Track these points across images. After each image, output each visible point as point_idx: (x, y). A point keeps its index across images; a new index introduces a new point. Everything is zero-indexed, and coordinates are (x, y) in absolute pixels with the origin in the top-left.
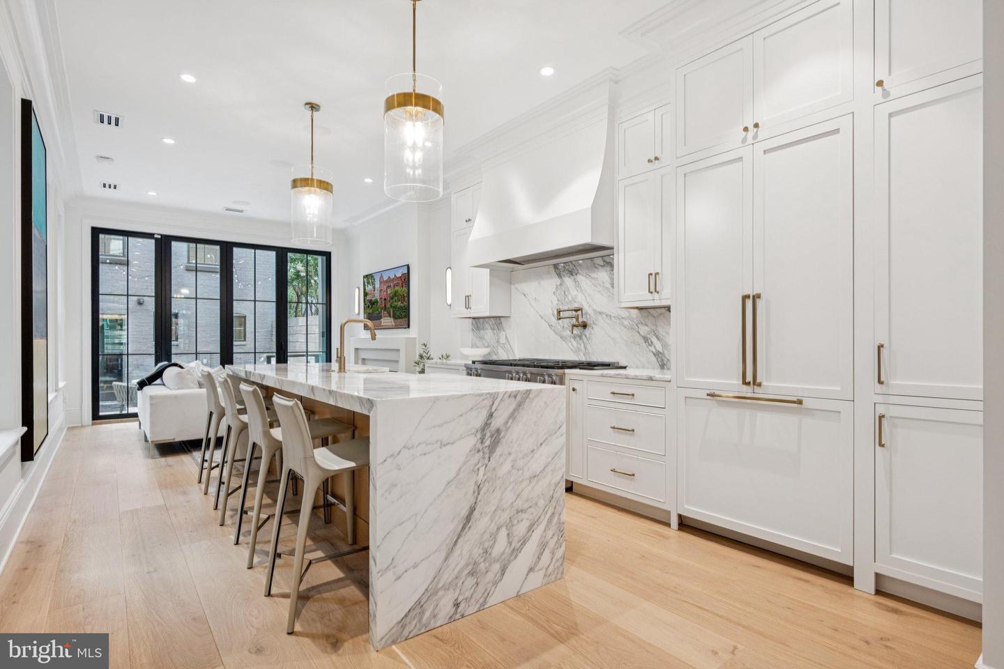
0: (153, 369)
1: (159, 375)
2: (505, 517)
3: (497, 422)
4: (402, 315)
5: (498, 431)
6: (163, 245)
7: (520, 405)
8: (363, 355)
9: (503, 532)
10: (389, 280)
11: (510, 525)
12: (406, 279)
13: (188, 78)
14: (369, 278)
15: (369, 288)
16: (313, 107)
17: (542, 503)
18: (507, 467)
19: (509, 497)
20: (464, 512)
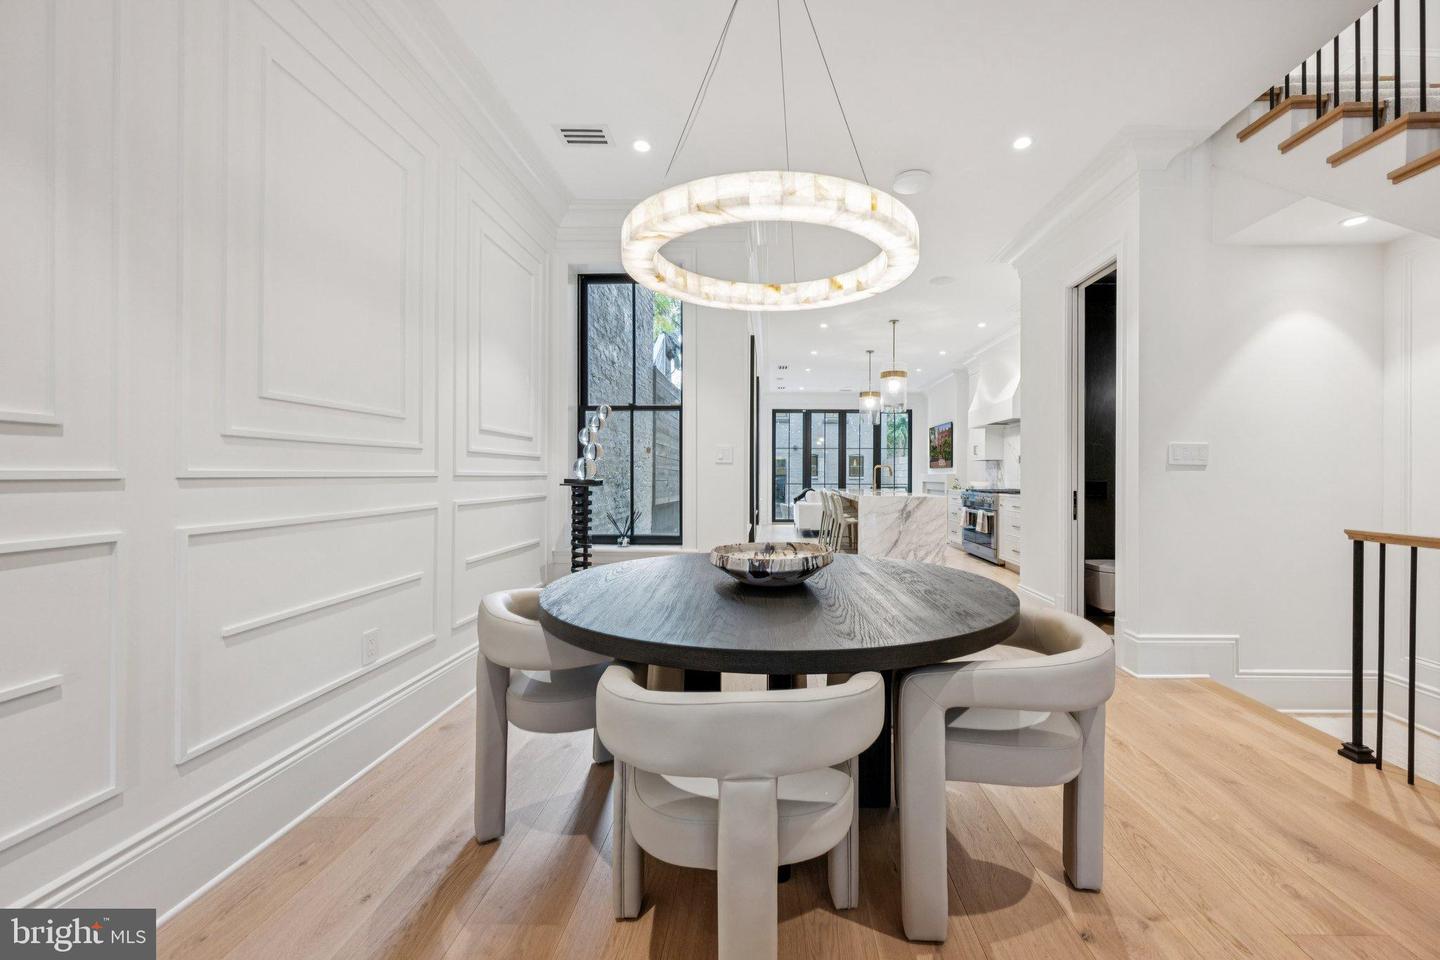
0: (801, 491)
1: (803, 495)
2: (913, 546)
3: (909, 508)
4: (948, 458)
5: (910, 512)
6: (808, 415)
7: (921, 503)
8: (929, 487)
9: (912, 553)
10: (943, 432)
11: (915, 550)
12: (951, 431)
13: (814, 353)
14: (932, 430)
15: (933, 437)
16: (870, 352)
17: (933, 545)
18: (915, 526)
19: (915, 540)
20: (893, 541)
